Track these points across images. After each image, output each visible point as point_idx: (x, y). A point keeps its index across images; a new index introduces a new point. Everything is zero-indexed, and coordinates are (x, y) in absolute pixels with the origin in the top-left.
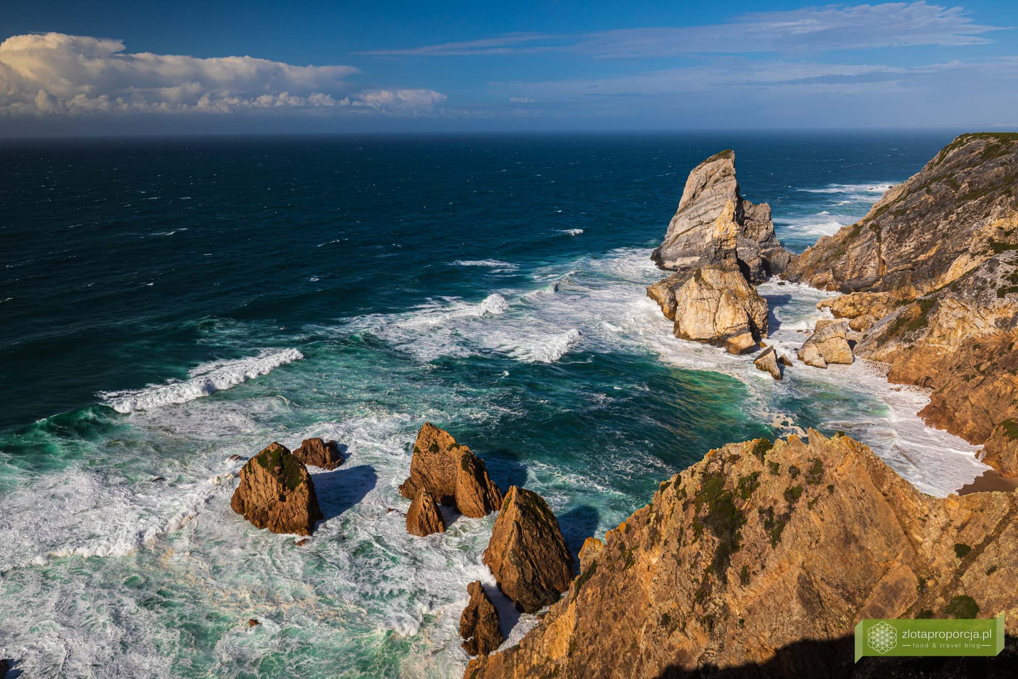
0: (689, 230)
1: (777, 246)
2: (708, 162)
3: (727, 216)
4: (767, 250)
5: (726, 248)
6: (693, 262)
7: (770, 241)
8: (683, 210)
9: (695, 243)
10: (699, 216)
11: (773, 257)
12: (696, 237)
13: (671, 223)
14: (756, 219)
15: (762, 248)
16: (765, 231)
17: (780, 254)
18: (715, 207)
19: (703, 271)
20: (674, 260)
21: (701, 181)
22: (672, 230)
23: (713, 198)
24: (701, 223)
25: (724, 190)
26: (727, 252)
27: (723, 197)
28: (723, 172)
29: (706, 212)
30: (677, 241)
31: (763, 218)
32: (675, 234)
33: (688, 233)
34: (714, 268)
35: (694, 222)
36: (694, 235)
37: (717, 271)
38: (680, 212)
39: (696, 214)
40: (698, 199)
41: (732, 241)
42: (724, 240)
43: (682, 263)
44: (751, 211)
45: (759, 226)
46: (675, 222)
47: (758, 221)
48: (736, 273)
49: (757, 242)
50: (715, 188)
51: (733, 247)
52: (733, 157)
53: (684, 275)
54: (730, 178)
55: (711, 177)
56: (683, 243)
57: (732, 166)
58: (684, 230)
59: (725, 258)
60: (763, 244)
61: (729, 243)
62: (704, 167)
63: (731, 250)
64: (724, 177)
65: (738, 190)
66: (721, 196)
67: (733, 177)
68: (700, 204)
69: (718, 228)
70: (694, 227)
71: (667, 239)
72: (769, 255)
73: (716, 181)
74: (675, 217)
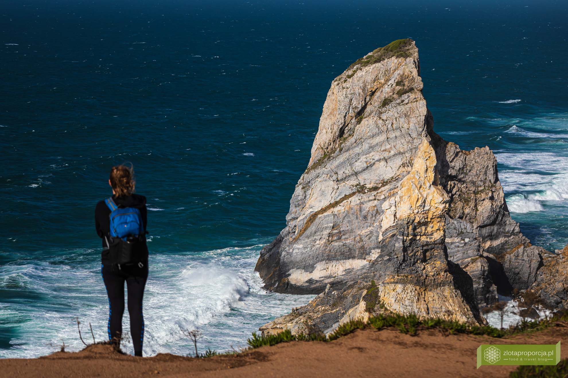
0: (336, 204)
1: (513, 233)
2: (367, 64)
3: (422, 174)
4: (496, 243)
5: (424, 239)
6: (348, 272)
7: (500, 224)
8: (320, 163)
9: (352, 231)
10: (356, 174)
11: (507, 257)
12: (353, 218)
13: (298, 190)
14: (468, 179)
15: (485, 239)
16: (487, 204)
17: (521, 250)
18: (386, 155)
19: (381, 288)
20: (310, 268)
21: (355, 103)
22: (302, 204)
23: (383, 137)
24: (361, 189)
25: (402, 120)
26: (428, 248)
27: (402, 136)
28: (398, 84)
29: (369, 167)
30: (313, 228)
31: (482, 177)
32: (308, 212)
33: (336, 210)
34: (404, 282)
35: (346, 188)
36: (347, 215)
37: (410, 287)
38: (315, 166)
39: (348, 172)
40: (352, 140)
41: (436, 225)
42: (420, 224)
43: (324, 273)
44: (457, 164)
45: (475, 193)
46: (306, 187)
47: (474, 183)
48: (448, 291)
49: (475, 225)
50: (384, 117)
51: (437, 236)
52: (416, 55)
53: (341, 298)
54: (412, 96)
55: (373, 93)
56: (326, 232)
57: (415, 72)
58: (325, 203)
59: (424, 260)
60: (486, 231)
61: (429, 229)
62: (359, 73)
63: (435, 243)
64: (401, 93)
65: (428, 120)
66: (398, 133)
67: (419, 95)
68: (357, 150)
69: (406, 198)
70: (346, 197)
71: (292, 224)
72: (500, 252)
73: (386, 102)
74: (305, 177)
